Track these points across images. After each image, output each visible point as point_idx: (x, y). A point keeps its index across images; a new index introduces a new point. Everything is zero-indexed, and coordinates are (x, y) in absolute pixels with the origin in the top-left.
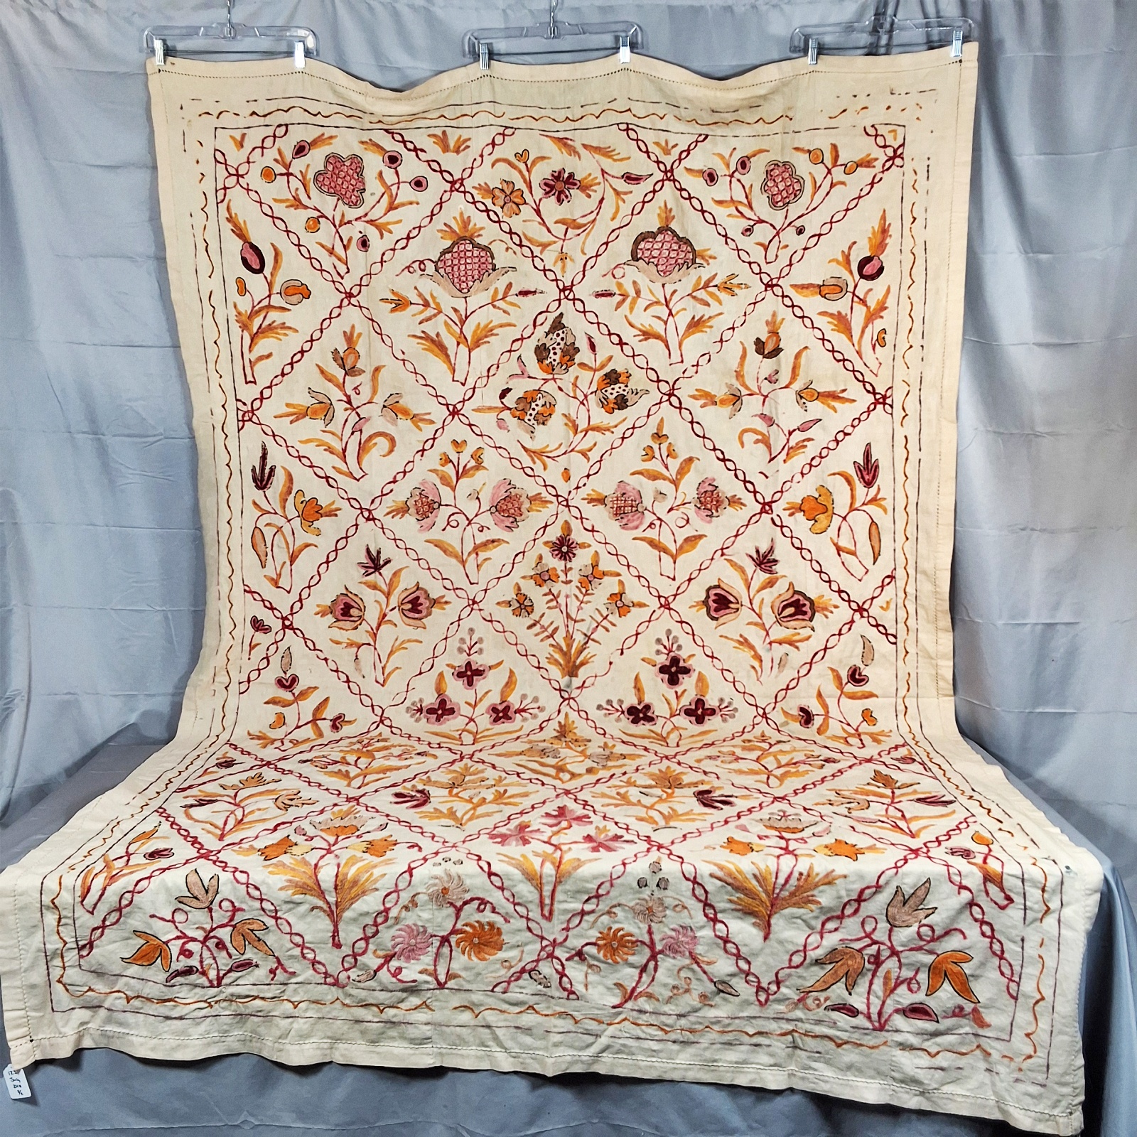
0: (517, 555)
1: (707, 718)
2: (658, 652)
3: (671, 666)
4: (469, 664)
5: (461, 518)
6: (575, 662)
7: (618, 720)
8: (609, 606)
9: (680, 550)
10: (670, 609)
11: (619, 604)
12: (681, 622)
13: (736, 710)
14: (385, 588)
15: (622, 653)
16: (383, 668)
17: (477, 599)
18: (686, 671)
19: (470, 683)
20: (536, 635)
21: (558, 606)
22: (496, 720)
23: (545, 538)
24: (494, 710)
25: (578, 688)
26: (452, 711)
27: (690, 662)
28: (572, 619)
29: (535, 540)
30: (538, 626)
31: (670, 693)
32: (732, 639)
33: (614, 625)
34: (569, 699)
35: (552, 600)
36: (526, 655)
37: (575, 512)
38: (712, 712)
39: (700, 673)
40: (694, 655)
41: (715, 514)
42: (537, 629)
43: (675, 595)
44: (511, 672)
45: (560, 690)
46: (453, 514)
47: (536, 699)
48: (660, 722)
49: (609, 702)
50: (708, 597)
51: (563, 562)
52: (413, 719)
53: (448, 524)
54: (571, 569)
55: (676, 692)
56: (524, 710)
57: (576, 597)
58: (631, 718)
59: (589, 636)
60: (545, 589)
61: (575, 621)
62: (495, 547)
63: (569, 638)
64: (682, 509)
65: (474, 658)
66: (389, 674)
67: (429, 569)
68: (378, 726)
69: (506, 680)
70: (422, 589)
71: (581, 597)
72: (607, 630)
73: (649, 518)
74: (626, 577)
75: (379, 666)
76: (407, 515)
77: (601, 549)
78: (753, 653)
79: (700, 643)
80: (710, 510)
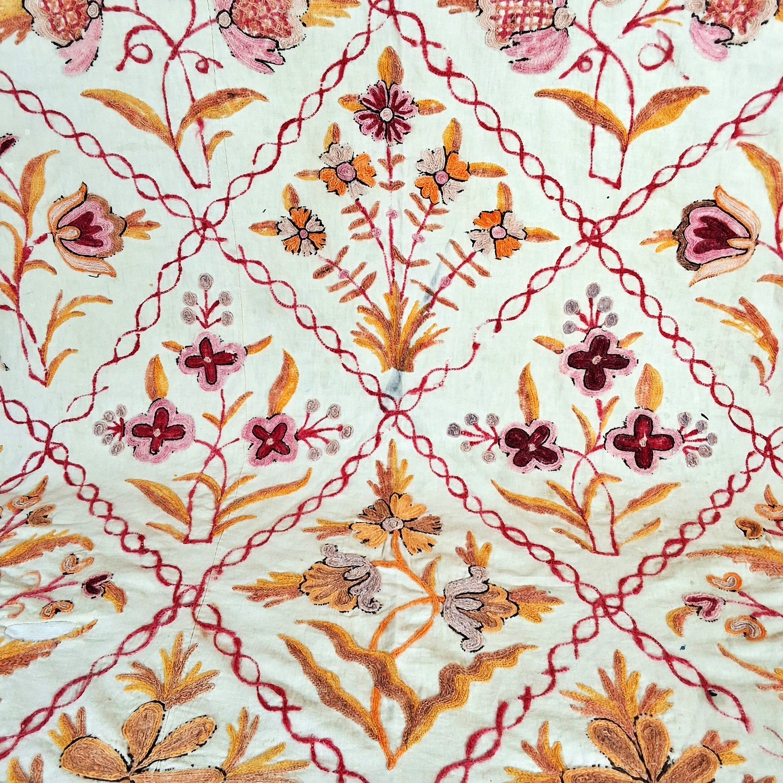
0: (285, 126)
1: (657, 454)
2: (569, 328)
3: (593, 352)
4: (206, 344)
5: (153, 38)
6: (406, 342)
7: (489, 457)
8: (477, 236)
9: (641, 122)
10: (600, 245)
11: (498, 232)
12: (622, 271)
13: (712, 438)
14: (17, 199)
15: (498, 328)
16: (42, 352)
17: (212, 218)
18: (621, 363)
19: (211, 379)
20: (333, 289)
21: (374, 233)
22: (261, 454)
23: (343, 89)
24: (258, 431)
25: (413, 391)
26: (178, 432)
27: (630, 347)
28: (402, 260)
29: (321, 93)
30: (336, 272)
31: (587, 403)
32: (722, 307)
33: (484, 273)
34: (397, 413)
35: (360, 222)
36: (314, 328)
37: (409, 27)
38: (668, 443)
39: (647, 367)
40: (639, 334)
41: (738, 37)
42: (333, 277)
43: (615, 219)
44: (288, 359)
45: (380, 394)
46: (135, 30)
47: (334, 412)
48: (568, 461)
49: (472, 419)
50: (685, 222)
51: (383, 143)
52: (108, 448)
53: (128, 53)
54: (400, 158)
55: (599, 403)
56: (312, 433)
57: (411, 216)
58: (514, 451)
59: (434, 296)
60: (347, 199)
61: (409, 264)
62: (237, 108)
63: (397, 296)
64: (660, 23)
65: (216, 331)
66: (56, 362)
67: (102, 155)
68: (42, 461)
69: (278, 371)
70: (95, 198)
71: (420, 216)
72: (471, 283)
73: (579, 43)
74: (515, 178)
75: (33, 349)
76: (30, 34)
77: (466, 116)
78: (761, 334)
79: (653, 309)
80: (727, 27)
